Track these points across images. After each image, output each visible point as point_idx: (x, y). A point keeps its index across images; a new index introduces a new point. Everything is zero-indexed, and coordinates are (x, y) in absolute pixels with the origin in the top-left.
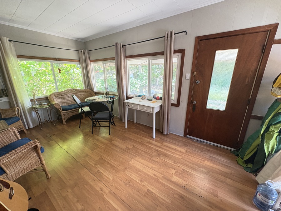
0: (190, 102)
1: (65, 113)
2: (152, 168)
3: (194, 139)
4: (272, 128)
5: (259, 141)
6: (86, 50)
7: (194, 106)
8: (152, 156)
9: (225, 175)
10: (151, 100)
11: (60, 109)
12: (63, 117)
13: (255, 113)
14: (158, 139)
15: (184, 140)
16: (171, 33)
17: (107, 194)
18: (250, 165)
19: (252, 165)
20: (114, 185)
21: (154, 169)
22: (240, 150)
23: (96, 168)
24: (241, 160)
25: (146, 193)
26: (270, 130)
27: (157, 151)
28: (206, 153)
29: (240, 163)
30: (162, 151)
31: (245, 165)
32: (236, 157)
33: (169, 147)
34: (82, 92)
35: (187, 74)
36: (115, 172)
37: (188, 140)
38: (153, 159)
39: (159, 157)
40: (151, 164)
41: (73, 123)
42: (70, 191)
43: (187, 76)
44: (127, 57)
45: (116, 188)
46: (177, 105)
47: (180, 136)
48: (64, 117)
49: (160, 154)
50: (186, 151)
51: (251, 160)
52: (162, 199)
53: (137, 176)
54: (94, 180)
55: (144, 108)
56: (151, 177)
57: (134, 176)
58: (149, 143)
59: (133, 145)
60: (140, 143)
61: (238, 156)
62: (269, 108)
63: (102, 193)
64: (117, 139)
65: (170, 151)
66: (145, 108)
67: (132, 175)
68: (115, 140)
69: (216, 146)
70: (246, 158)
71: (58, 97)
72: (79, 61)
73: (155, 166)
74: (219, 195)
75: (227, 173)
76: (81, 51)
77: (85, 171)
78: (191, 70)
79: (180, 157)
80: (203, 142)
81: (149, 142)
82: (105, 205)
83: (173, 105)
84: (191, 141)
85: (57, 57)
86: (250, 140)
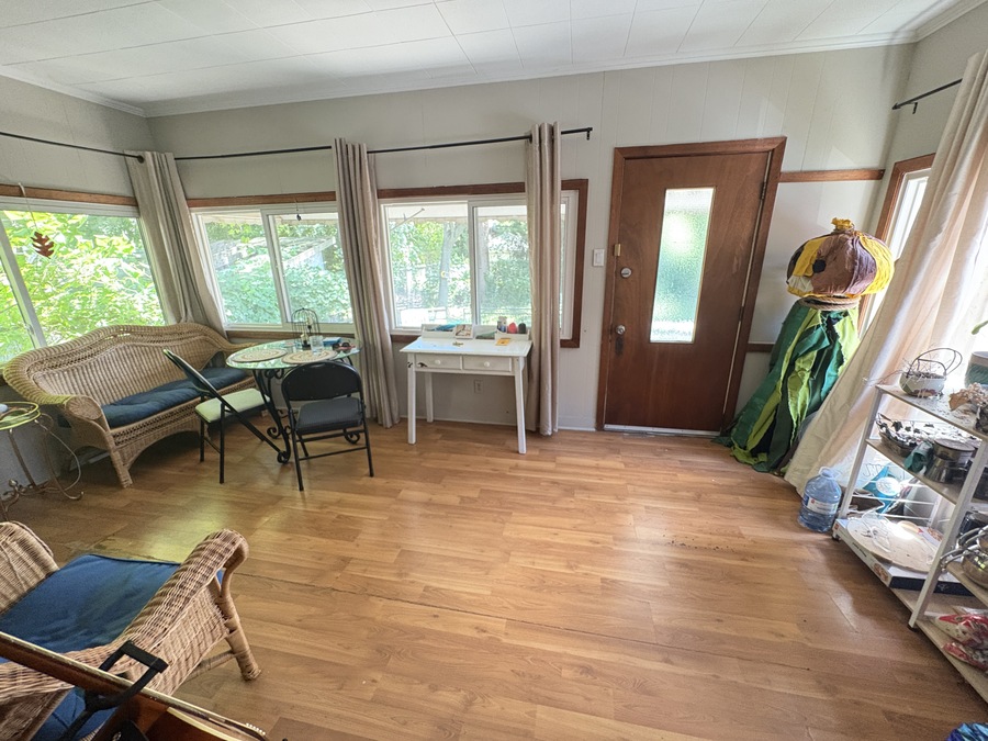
0: (608, 331)
1: (124, 433)
2: (575, 528)
3: (623, 431)
4: (799, 364)
5: (776, 398)
6: (170, 157)
7: (620, 340)
8: (554, 501)
9: (729, 490)
10: (491, 337)
11: (99, 421)
12: (116, 456)
13: (754, 340)
14: (536, 453)
15: (602, 438)
16: (552, 130)
17: (507, 634)
18: (763, 457)
19: (765, 455)
20: (506, 604)
21: (580, 528)
22: (735, 430)
23: (413, 582)
24: (742, 451)
25: (603, 588)
26: (796, 369)
27: (554, 483)
28: (669, 456)
29: (740, 458)
30: (569, 481)
31: (752, 461)
32: (728, 449)
33: (578, 466)
34: (167, 338)
35: (596, 251)
36: (483, 572)
37: (612, 438)
38: (558, 505)
39: (572, 495)
40: (567, 520)
41: (169, 472)
42: (378, 676)
43: (597, 256)
44: (384, 194)
45: (518, 608)
46: (573, 342)
47: (587, 432)
48: (121, 452)
49: (570, 490)
50: (625, 464)
51: (764, 446)
52: (648, 585)
53: (552, 560)
54: (435, 616)
55: (482, 365)
56: (587, 548)
57: (541, 561)
58: (516, 468)
59: (477, 486)
60: (491, 475)
61: (730, 445)
62: (784, 323)
63: (490, 638)
64: (409, 483)
65: (589, 475)
66: (488, 364)
67: (536, 561)
68: (407, 488)
69: (679, 436)
70: (753, 443)
71: (54, 371)
72: (133, 202)
73: (579, 521)
74: (743, 532)
75: (732, 486)
76: (141, 159)
77: (382, 603)
78: (606, 238)
79: (622, 482)
80: (646, 433)
81: (517, 466)
82: (522, 659)
83: (564, 344)
84: (620, 439)
85: (21, 178)
86: (757, 400)
